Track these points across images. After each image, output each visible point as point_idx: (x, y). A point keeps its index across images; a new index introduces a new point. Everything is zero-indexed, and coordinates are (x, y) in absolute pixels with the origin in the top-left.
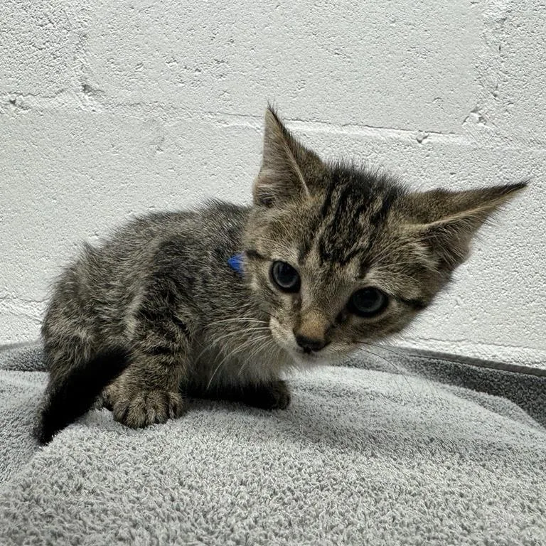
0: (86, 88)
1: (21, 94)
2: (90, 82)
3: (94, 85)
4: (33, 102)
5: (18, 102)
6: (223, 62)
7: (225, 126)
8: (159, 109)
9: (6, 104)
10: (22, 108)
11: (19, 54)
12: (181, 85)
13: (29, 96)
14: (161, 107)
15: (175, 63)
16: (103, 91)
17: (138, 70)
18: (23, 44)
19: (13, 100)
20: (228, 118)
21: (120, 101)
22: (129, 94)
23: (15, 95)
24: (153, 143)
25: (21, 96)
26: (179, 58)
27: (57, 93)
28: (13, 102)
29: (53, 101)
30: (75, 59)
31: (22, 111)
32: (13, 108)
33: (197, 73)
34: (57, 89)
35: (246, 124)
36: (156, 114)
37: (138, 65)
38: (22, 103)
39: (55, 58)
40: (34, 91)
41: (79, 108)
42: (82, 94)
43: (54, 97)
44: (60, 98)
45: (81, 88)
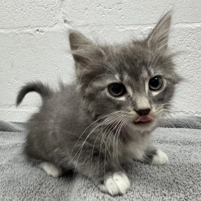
0: (65, 21)
1: (41, 27)
2: (67, 19)
3: (69, 20)
4: (46, 29)
5: (40, 30)
6: (120, 3)
7: (124, 30)
8: (95, 26)
9: (35, 32)
10: (42, 32)
11: (38, 11)
12: (104, 15)
13: (44, 27)
14: (96, 25)
15: (100, 7)
16: (72, 22)
17: (86, 11)
18: (39, 7)
19: (38, 29)
20: (125, 27)
21: (79, 25)
22: (83, 21)
23: (38, 27)
25: (41, 28)
26: (102, 4)
27: (54, 25)
28: (38, 30)
29: (53, 28)
30: (60, 10)
31: (42, 34)
32: (38, 33)
33: (110, 10)
34: (54, 23)
35: (132, 28)
36: (94, 28)
37: (85, 9)
38: (41, 30)
39: (52, 11)
40: (45, 25)
41: (63, 30)
42: (64, 24)
43: (53, 26)
44: (56, 27)
45: (63, 21)
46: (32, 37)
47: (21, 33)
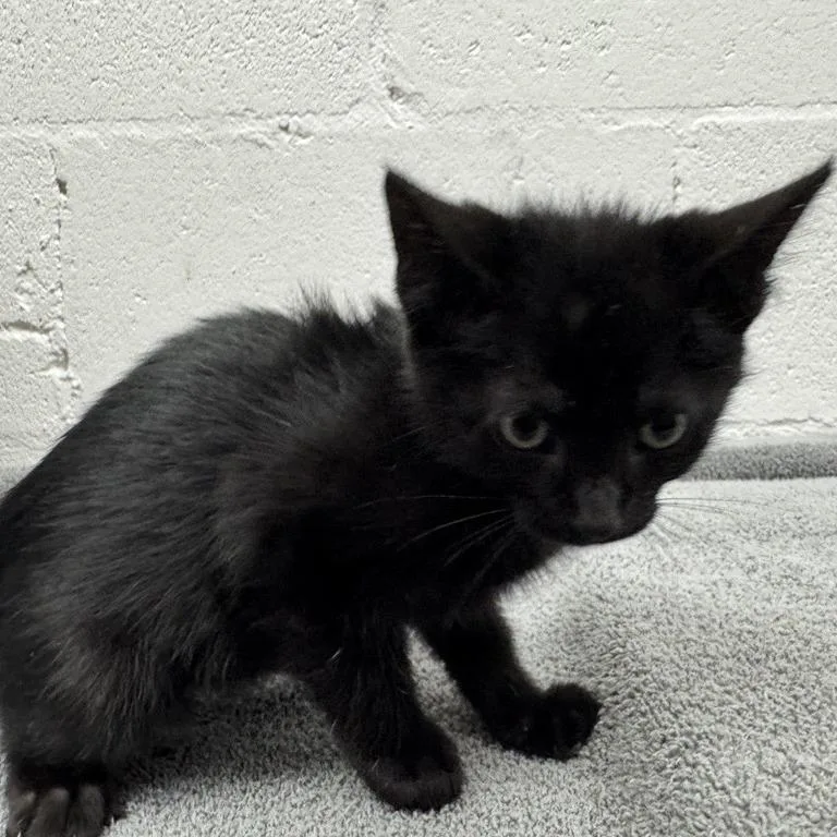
0: (394, 92)
1: (296, 113)
2: (400, 81)
3: (409, 87)
4: (317, 124)
5: (293, 128)
6: (603, 23)
7: (616, 128)
8: (511, 112)
9: (274, 134)
10: (300, 135)
11: (284, 49)
12: (542, 70)
13: (309, 116)
14: (514, 109)
15: (528, 36)
16: (420, 94)
17: (474, 53)
18: (286, 31)
19: (284, 124)
20: (619, 116)
21: (450, 107)
22: (462, 94)
23: (286, 117)
24: (506, 169)
25: (296, 118)
26: (534, 26)
27: (351, 106)
28: (285, 129)
29: (346, 119)
30: (371, 45)
31: (301, 141)
32: (287, 138)
33: (565, 47)
34: (350, 100)
35: (646, 122)
36: (504, 123)
37: (472, 44)
38: (299, 128)
39: (339, 49)
40: (314, 105)
41: (387, 126)
42: (390, 103)
43: (346, 112)
44: (356, 113)
45: (387, 92)
46: (262, 155)
47: (218, 141)
